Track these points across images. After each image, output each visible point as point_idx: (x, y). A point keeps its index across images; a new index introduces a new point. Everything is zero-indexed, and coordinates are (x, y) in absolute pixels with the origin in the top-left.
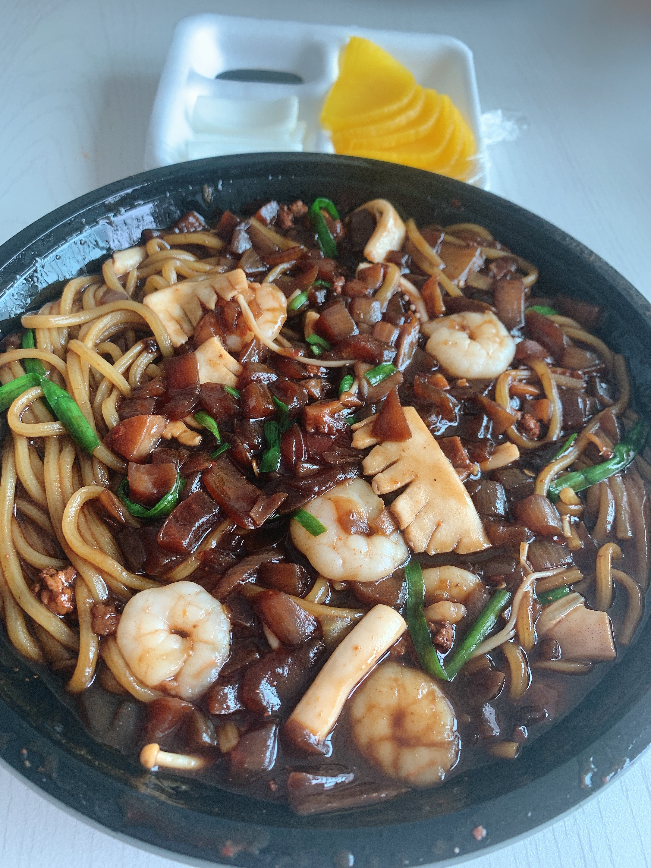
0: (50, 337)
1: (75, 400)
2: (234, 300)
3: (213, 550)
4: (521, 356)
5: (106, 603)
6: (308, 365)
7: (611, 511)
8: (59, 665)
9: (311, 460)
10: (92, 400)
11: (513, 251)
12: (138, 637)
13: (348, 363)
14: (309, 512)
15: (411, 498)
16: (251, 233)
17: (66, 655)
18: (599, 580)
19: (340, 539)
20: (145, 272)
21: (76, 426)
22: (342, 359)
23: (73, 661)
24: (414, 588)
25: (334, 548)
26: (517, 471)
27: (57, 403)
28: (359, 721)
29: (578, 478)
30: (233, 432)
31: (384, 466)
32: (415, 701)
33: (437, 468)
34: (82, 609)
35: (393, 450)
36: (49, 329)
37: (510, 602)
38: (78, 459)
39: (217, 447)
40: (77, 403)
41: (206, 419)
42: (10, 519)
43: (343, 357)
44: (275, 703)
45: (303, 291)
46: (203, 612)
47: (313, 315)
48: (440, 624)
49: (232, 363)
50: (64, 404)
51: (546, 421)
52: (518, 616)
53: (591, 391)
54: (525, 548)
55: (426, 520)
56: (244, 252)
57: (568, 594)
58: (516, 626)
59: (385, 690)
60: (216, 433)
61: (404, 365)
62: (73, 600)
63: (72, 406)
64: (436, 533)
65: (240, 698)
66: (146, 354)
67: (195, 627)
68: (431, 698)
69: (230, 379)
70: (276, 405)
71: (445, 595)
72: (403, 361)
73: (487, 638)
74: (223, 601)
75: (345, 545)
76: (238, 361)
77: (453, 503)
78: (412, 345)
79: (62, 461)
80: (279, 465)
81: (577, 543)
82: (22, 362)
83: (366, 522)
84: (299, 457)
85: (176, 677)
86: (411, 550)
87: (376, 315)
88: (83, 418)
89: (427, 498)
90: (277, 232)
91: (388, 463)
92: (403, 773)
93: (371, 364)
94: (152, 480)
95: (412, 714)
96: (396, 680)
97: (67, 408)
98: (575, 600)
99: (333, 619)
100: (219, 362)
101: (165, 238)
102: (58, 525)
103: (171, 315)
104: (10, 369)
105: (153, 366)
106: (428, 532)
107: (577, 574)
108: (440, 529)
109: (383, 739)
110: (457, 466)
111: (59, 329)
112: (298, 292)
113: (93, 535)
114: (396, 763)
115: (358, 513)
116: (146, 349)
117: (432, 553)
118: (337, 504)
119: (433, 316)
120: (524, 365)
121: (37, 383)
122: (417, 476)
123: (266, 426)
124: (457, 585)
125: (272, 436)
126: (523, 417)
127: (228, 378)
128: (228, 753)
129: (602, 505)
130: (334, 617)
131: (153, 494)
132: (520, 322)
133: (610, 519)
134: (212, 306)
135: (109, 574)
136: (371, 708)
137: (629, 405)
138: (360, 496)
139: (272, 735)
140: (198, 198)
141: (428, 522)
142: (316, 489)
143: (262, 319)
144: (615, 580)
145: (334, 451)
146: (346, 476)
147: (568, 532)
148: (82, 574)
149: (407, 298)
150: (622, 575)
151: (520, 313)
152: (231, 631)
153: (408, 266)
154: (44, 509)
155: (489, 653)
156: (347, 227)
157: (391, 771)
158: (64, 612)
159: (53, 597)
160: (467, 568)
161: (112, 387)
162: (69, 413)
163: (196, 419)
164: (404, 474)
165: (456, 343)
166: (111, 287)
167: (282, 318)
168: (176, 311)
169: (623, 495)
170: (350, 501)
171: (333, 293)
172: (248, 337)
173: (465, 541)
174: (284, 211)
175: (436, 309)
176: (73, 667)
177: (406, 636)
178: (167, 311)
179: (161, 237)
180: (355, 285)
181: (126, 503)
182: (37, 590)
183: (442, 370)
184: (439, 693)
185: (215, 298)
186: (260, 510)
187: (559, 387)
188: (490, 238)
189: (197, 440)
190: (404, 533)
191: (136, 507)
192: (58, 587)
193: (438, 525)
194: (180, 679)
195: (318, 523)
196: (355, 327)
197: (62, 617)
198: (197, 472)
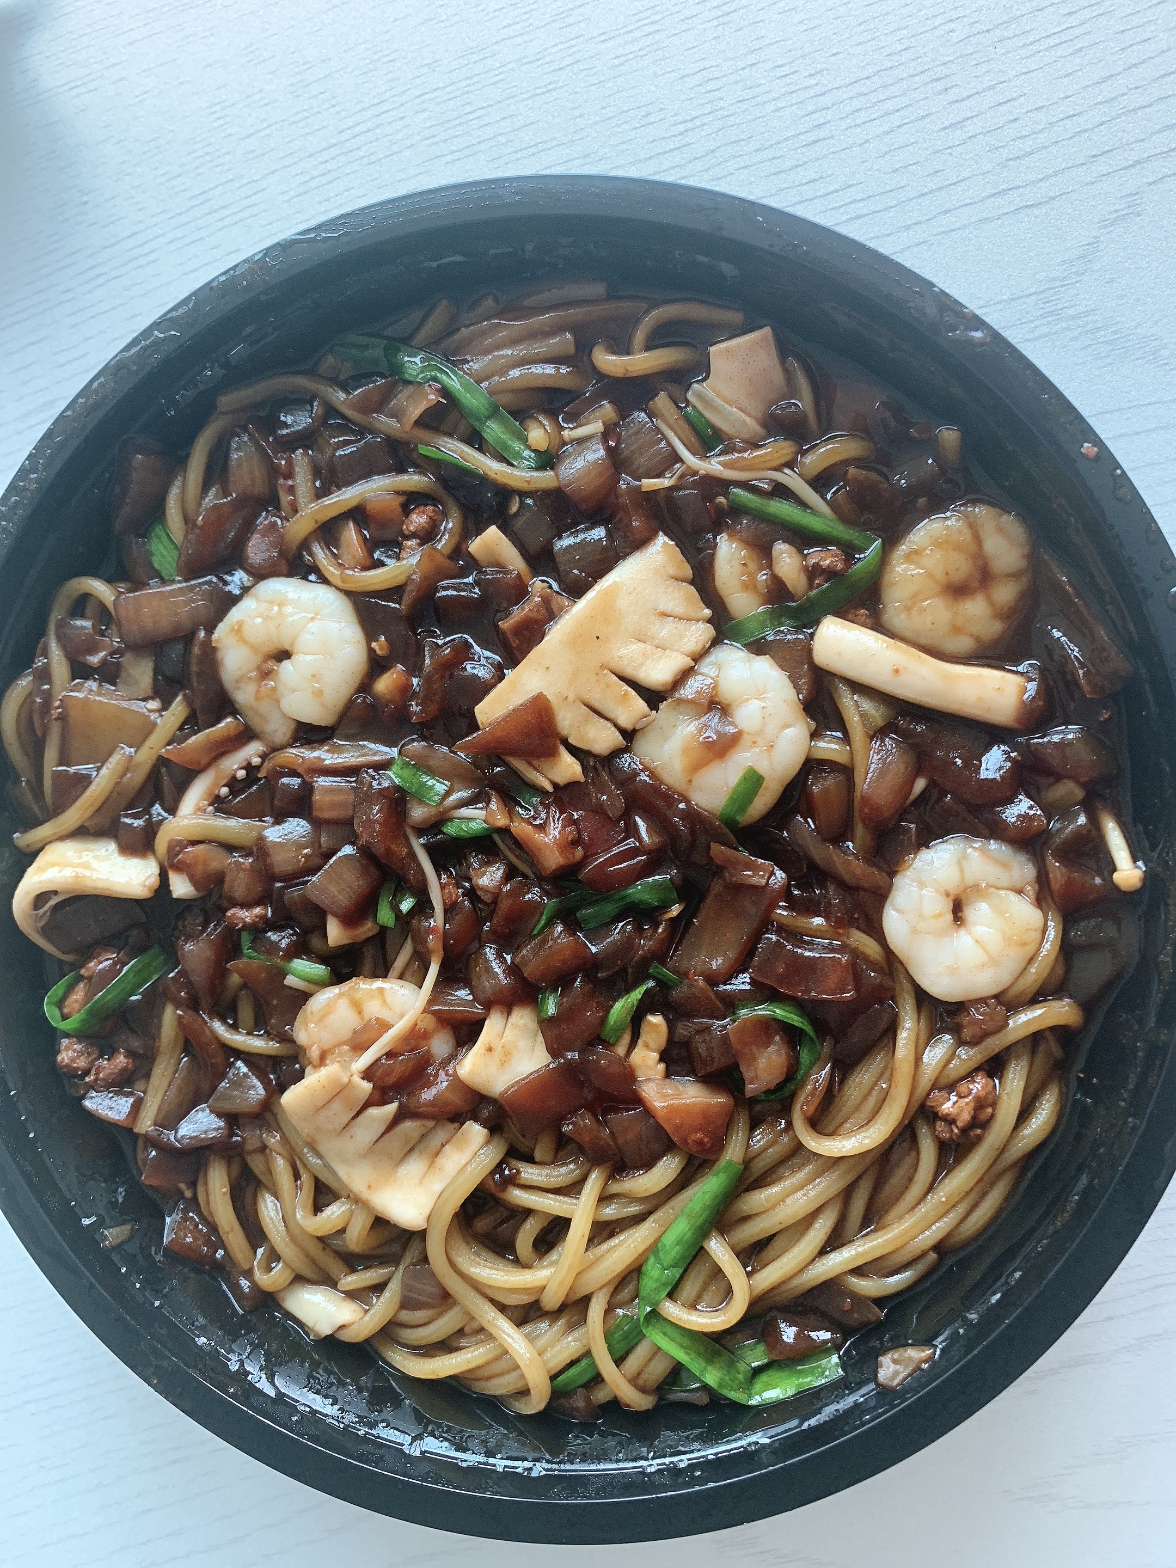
0: (552, 1346)
1: (658, 1240)
2: (368, 1075)
3: (827, 918)
4: (284, 567)
5: (956, 1030)
6: (445, 904)
7: (537, 369)
8: (1057, 1052)
9: (632, 831)
10: (639, 1219)
11: (41, 632)
12: (994, 962)
13: (418, 845)
14: (723, 803)
15: (642, 665)
16: (172, 1119)
17: (1042, 1048)
18: (661, 368)
19: (754, 742)
20: (334, 1266)
21: (706, 1213)
22: (412, 855)
23: (1047, 1034)
24: (768, 622)
25: (772, 746)
26: (519, 524)
27: (674, 1266)
28: (978, 639)
29: (494, 430)
30: (624, 970)
31: (602, 720)
32: (929, 575)
33: (575, 642)
34: (979, 1056)
35: (569, 716)
36: (540, 1354)
37: (745, 485)
38: (750, 1184)
39: (660, 983)
40: (661, 1236)
41: (615, 1022)
42: (884, 1231)
43: (407, 854)
44: (1000, 752)
45: (283, 974)
46: (924, 892)
47: (335, 933)
48: (813, 573)
49: (493, 1027)
50: (674, 1253)
51: (401, 499)
52: (763, 469)
53: (305, 439)
54: (649, 484)
55: (664, 633)
56: (219, 1115)
57: (694, 407)
58: (777, 469)
59: (929, 619)
60: (637, 994)
61: (380, 751)
62: (969, 1075)
63: (670, 1239)
64: (677, 614)
65: (1010, 800)
66: (523, 1174)
67: (948, 895)
68: (915, 557)
69: (522, 1017)
70: (550, 923)
71: (762, 577)
72: (375, 754)
73: (802, 504)
74: (892, 874)
75: (760, 733)
76: (485, 1019)
77: (623, 603)
78: (336, 749)
79: (769, 1205)
80: (657, 877)
81: (607, 409)
82: (619, 1361)
83: (707, 716)
84: (633, 852)
85: (1020, 892)
86: (716, 642)
87: (296, 828)
88: (687, 1210)
89: (631, 642)
90: (147, 1076)
91: (596, 716)
92: (1021, 564)
93: (406, 802)
94: (762, 1050)
95: (947, 574)
96: (908, 609)
97: (678, 1245)
98: (700, 396)
99: (864, 716)
100: (500, 1049)
101: (246, 1267)
102: (873, 1154)
103: (427, 1172)
104: (639, 1374)
105: (538, 1156)
106: (682, 625)
107: (662, 401)
108: (669, 611)
109: (991, 602)
110: (550, 614)
111: (531, 1339)
112: (290, 980)
113: (865, 1098)
114: (1015, 575)
115: (700, 731)
116: (512, 1181)
117: (707, 612)
118: (696, 767)
119: (247, 735)
120: (301, 556)
121: (655, 1315)
122: (603, 667)
123: (591, 925)
124: (744, 564)
125: (609, 909)
126: (413, 535)
127: (521, 1022)
128: (1083, 785)
129: (533, 384)
130: (861, 716)
131: (781, 1039)
132: (209, 583)
133: (549, 370)
134: (391, 1109)
135: (917, 1047)
136: (956, 630)
137: (311, 373)
138: (665, 739)
139: (1045, 740)
140: (133, 1249)
141: (666, 630)
142: (682, 806)
143: (385, 1015)
144: (649, 346)
145: (601, 804)
146: (642, 771)
147: (596, 427)
148: (930, 1085)
149: (224, 791)
150: (640, 336)
151: (191, 589)
152: (928, 847)
153: (147, 811)
154: (847, 1194)
155: (824, 499)
156: (87, 952)
157: (1025, 580)
158: (990, 1080)
159: (981, 1104)
160: (712, 558)
161: (604, 1199)
162: (686, 1237)
163: (619, 1038)
164: (608, 686)
165: (314, 676)
166: (397, 1305)
167: (363, 986)
168: (414, 1167)
169: (503, 356)
170: (686, 750)
171: (268, 919)
172: (429, 1022)
173: (672, 571)
174: (96, 1080)
175: (233, 733)
176: (1054, 1029)
177: (842, 613)
178: (421, 1182)
179: (248, 1274)
180: (239, 885)
181: (805, 1073)
182: (979, 1131)
183: (365, 686)
184: (903, 548)
185: (373, 1111)
186: (749, 873)
187: (321, 493)
188: (25, 683)
189: (656, 1020)
190: (698, 658)
191: (805, 1056)
192: (967, 1104)
193: (664, 615)
194: (1019, 885)
195: (739, 784)
196: (340, 854)
197: (997, 1081)
198: (717, 994)
